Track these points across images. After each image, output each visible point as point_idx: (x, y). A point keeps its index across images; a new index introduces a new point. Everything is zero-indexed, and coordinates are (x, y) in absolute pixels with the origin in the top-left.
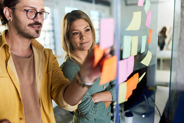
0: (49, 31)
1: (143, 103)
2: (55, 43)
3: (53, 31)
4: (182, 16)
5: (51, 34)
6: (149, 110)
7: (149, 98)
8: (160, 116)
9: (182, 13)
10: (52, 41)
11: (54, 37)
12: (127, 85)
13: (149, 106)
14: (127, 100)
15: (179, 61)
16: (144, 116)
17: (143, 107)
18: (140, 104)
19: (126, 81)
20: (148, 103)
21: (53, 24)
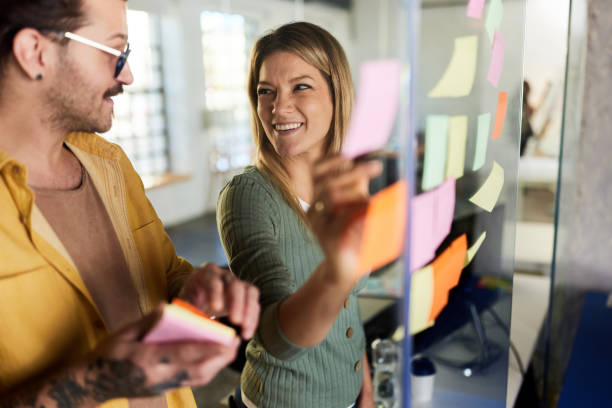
0: (146, 91)
1: (467, 330)
2: (166, 133)
3: (162, 91)
4: (590, 47)
5: (154, 102)
6: (486, 354)
7: (487, 314)
8: (522, 370)
9: (589, 37)
10: (157, 123)
11: (164, 112)
12: (435, 274)
13: (486, 342)
14: (431, 323)
15: (579, 193)
16: (468, 372)
17: (467, 342)
18: (457, 333)
19: (431, 262)
20: (483, 329)
21: (160, 69)
